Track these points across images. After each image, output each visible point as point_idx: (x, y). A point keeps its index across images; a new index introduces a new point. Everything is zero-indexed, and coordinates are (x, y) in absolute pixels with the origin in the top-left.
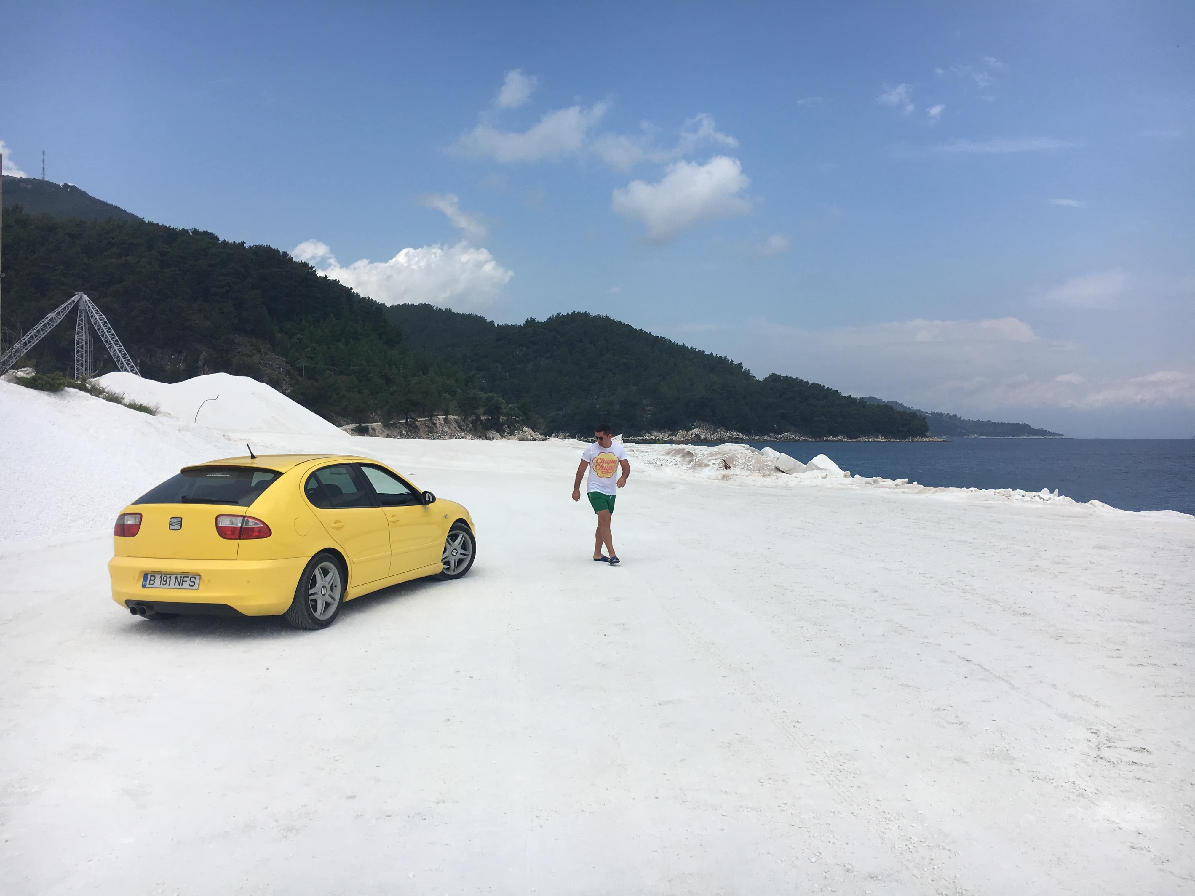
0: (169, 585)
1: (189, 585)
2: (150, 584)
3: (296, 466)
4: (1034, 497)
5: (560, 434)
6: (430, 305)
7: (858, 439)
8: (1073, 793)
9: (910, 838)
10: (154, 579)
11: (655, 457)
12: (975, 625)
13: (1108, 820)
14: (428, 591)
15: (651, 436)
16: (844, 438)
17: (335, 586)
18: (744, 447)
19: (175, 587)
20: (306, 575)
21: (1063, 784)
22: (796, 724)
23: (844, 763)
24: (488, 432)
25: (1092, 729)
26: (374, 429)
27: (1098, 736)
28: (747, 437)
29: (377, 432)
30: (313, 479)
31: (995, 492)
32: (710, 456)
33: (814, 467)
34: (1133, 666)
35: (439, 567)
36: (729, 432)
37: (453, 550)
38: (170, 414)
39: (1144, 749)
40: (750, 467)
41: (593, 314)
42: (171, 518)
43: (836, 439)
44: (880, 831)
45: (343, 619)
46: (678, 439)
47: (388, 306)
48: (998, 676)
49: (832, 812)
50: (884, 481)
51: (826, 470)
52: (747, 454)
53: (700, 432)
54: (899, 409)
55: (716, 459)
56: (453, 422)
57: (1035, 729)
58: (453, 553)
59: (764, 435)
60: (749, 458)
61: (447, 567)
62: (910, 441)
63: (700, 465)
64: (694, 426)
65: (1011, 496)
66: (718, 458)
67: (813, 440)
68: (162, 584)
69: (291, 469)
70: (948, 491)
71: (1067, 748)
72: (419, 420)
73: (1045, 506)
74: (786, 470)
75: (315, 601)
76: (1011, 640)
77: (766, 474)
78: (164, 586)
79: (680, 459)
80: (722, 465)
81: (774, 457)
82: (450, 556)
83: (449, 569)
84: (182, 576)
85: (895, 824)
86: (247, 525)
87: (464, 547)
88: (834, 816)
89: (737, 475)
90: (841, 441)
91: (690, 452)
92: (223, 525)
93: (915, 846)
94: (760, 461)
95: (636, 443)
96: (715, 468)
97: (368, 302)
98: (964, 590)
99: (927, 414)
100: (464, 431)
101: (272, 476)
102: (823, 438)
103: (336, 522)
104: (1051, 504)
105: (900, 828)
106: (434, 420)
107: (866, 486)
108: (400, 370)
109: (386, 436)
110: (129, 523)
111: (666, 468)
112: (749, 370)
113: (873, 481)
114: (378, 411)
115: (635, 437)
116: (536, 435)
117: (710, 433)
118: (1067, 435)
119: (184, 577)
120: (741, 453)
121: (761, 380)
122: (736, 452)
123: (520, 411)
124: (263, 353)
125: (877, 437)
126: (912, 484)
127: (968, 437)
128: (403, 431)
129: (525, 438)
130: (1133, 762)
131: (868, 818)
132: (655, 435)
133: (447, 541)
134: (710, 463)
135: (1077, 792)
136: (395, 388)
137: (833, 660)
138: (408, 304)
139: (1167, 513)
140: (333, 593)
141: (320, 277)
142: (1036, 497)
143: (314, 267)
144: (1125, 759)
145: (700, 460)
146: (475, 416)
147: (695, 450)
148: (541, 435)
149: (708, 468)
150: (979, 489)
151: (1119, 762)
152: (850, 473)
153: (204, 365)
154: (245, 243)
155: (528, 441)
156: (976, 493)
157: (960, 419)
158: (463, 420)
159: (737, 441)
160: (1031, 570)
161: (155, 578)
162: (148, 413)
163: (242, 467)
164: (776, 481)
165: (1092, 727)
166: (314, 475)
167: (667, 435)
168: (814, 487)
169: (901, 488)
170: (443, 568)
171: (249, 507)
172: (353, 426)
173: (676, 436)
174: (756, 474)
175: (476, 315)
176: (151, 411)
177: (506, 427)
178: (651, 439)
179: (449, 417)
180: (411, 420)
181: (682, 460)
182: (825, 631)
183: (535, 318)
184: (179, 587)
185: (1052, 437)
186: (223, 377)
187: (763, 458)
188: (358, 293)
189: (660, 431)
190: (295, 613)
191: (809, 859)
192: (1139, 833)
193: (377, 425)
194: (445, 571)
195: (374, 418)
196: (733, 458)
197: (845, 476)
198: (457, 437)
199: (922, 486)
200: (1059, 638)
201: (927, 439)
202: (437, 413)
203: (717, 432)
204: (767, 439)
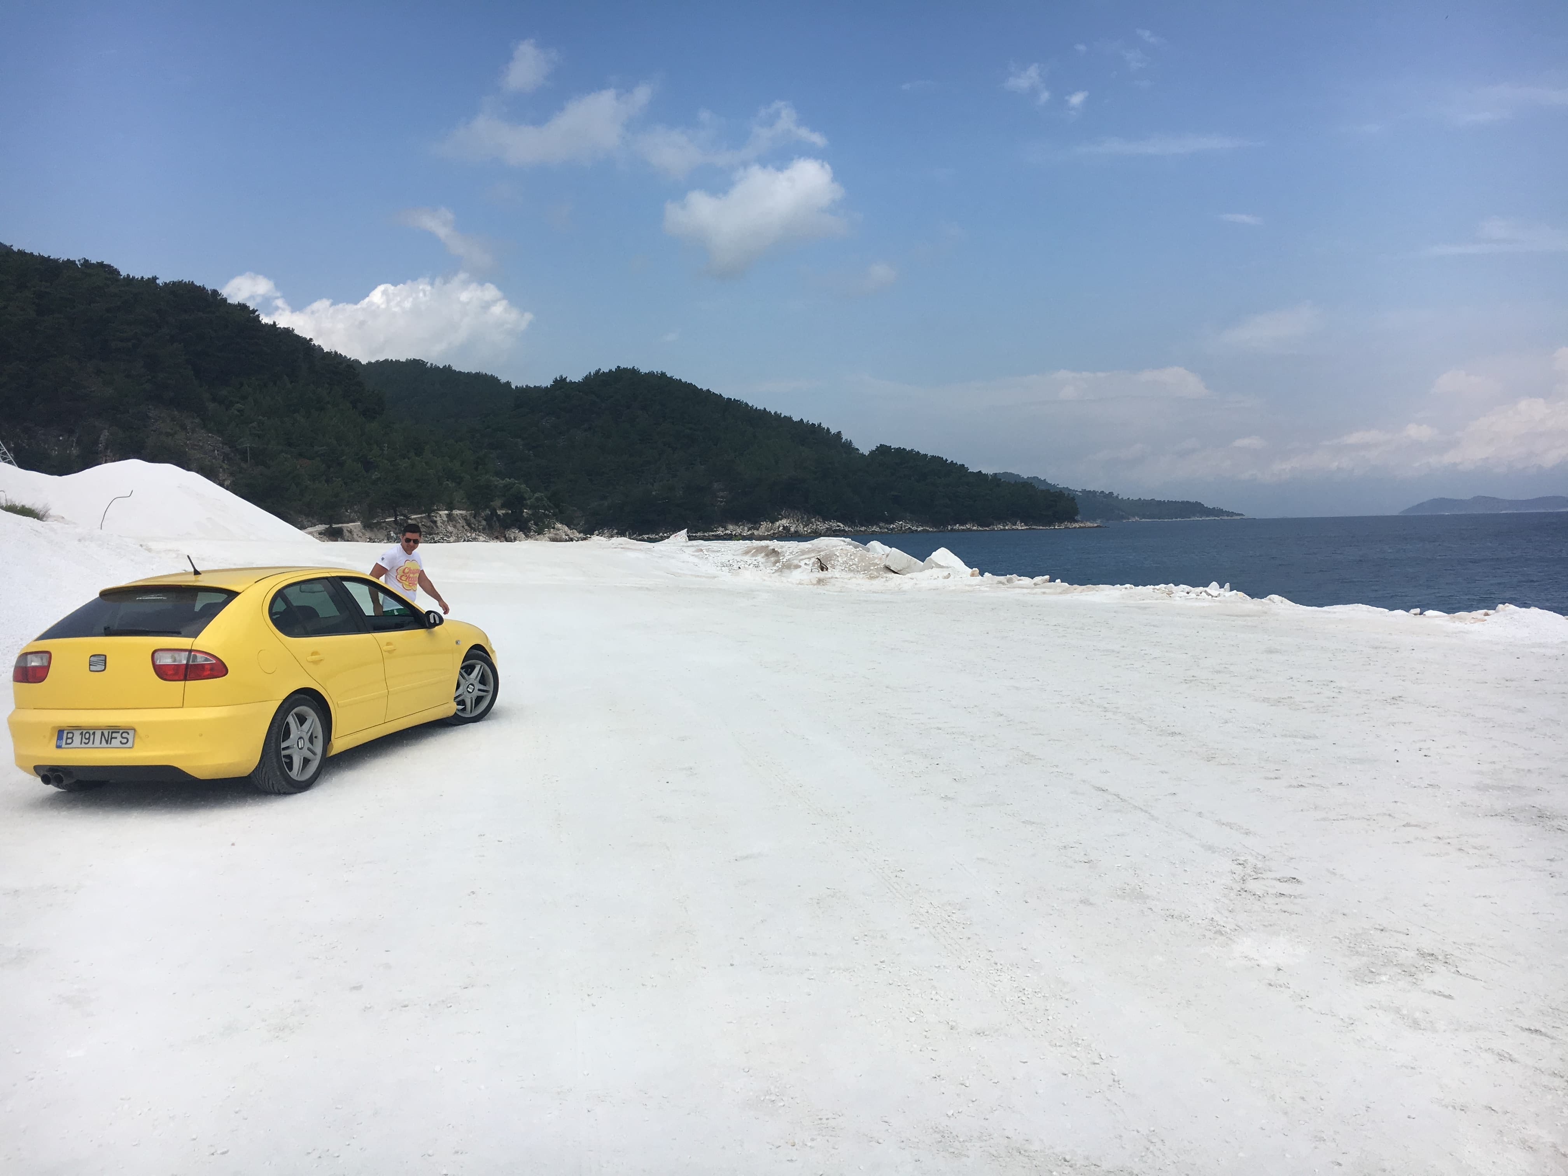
0: (93, 743)
1: (121, 742)
2: (67, 744)
3: (256, 582)
4: (1201, 593)
5: (605, 531)
6: (422, 361)
7: (991, 527)
8: (1210, 930)
9: (1024, 989)
10: (73, 737)
11: (730, 557)
12: (1115, 749)
13: (1245, 957)
14: (437, 739)
15: (726, 530)
16: (973, 526)
17: (316, 737)
18: (844, 542)
19: (101, 746)
20: (276, 725)
21: (1200, 921)
22: (899, 874)
23: (953, 913)
24: (508, 530)
25: (1238, 859)
26: (350, 532)
27: (1244, 868)
28: (850, 529)
29: (355, 536)
30: (279, 599)
31: (1154, 589)
32: (801, 554)
33: (934, 565)
34: (1292, 787)
35: (452, 708)
36: (827, 523)
37: (468, 686)
38: (63, 518)
39: (1294, 879)
40: (853, 568)
41: (644, 370)
42: (91, 656)
43: (964, 528)
44: (991, 984)
45: (327, 779)
46: (761, 534)
47: (363, 363)
48: (1136, 807)
49: (936, 967)
50: (1020, 580)
51: (947, 567)
52: (848, 550)
53: (789, 523)
54: (1043, 488)
55: (810, 558)
56: (460, 519)
57: (1174, 863)
58: (468, 689)
59: (872, 526)
60: (851, 555)
61: (461, 707)
62: (1056, 527)
63: (789, 566)
64: (782, 515)
65: (1173, 593)
66: (813, 557)
67: (935, 530)
68: (83, 743)
69: (250, 586)
70: (1097, 589)
71: (1208, 882)
72: (412, 517)
73: (1213, 604)
74: (899, 569)
75: (290, 757)
76: (1155, 765)
77: (873, 575)
78: (86, 746)
79: (762, 559)
80: (816, 565)
81: (884, 553)
82: (465, 693)
83: (464, 710)
84: (111, 731)
85: (1007, 975)
86: (195, 662)
87: (483, 680)
88: (938, 971)
89: (836, 578)
90: (969, 530)
91: (776, 550)
92: (163, 662)
93: (1029, 997)
94: (865, 559)
95: (705, 540)
96: (809, 569)
97: (335, 358)
98: (1105, 708)
99: (1077, 493)
100: (475, 530)
101: (223, 597)
102: (947, 527)
103: (314, 654)
104: (1220, 602)
105: (1013, 979)
106: (433, 516)
107: (998, 587)
108: (384, 450)
109: (368, 540)
110: (33, 664)
111: (745, 571)
112: (850, 440)
113: (1006, 580)
114: (355, 507)
115: (704, 532)
116: (573, 533)
117: (803, 524)
118: (1248, 515)
119: (112, 733)
120: (841, 549)
121: (867, 453)
122: (834, 548)
123: (550, 502)
124: (189, 430)
125: (1015, 524)
126: (1054, 582)
127: (1127, 521)
128: (392, 532)
129: (558, 537)
130: (1280, 894)
131: (977, 970)
132: (731, 529)
133: (461, 674)
134: (802, 564)
135: (1215, 929)
136: (375, 475)
137: (946, 798)
138: (392, 360)
139: (1355, 608)
140: (312, 745)
141: (266, 324)
142: (1203, 594)
143: (257, 310)
144: (1271, 891)
145: (789, 560)
146: (489, 511)
147: (782, 547)
148: (580, 532)
149: (799, 570)
150: (1135, 586)
151: (1265, 895)
152: (978, 571)
153: (106, 448)
154: (158, 278)
155: (562, 541)
156: (1132, 591)
157: (1117, 497)
158: (473, 516)
159: (838, 533)
160: (1186, 681)
161: (73, 735)
162: (34, 518)
163: (183, 586)
164: (887, 584)
165: (1238, 858)
166: (280, 595)
167: (746, 528)
168: (934, 589)
169: (1040, 588)
170: (457, 709)
171: (196, 638)
172: (321, 527)
173: (758, 530)
174: (861, 576)
175: (486, 374)
176: (36, 514)
177: (531, 524)
178: (725, 534)
179: (453, 512)
180: (402, 518)
181: (764, 561)
182: (937, 764)
183: (567, 377)
184: (107, 746)
185: (1229, 518)
186: (134, 465)
187: (870, 555)
188: (320, 346)
189: (736, 524)
190: (263, 773)
191: (908, 1018)
192: (1279, 970)
193: (355, 526)
194: (459, 714)
195: (350, 516)
196: (830, 556)
197: (973, 575)
198: (466, 539)
199: (1067, 584)
200: (1211, 759)
201: (1077, 525)
202: (437, 507)
203: (812, 523)
204: (876, 530)
